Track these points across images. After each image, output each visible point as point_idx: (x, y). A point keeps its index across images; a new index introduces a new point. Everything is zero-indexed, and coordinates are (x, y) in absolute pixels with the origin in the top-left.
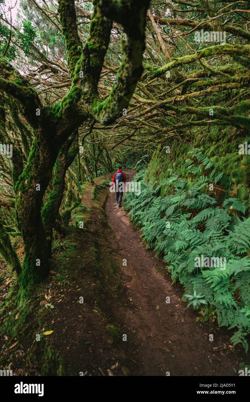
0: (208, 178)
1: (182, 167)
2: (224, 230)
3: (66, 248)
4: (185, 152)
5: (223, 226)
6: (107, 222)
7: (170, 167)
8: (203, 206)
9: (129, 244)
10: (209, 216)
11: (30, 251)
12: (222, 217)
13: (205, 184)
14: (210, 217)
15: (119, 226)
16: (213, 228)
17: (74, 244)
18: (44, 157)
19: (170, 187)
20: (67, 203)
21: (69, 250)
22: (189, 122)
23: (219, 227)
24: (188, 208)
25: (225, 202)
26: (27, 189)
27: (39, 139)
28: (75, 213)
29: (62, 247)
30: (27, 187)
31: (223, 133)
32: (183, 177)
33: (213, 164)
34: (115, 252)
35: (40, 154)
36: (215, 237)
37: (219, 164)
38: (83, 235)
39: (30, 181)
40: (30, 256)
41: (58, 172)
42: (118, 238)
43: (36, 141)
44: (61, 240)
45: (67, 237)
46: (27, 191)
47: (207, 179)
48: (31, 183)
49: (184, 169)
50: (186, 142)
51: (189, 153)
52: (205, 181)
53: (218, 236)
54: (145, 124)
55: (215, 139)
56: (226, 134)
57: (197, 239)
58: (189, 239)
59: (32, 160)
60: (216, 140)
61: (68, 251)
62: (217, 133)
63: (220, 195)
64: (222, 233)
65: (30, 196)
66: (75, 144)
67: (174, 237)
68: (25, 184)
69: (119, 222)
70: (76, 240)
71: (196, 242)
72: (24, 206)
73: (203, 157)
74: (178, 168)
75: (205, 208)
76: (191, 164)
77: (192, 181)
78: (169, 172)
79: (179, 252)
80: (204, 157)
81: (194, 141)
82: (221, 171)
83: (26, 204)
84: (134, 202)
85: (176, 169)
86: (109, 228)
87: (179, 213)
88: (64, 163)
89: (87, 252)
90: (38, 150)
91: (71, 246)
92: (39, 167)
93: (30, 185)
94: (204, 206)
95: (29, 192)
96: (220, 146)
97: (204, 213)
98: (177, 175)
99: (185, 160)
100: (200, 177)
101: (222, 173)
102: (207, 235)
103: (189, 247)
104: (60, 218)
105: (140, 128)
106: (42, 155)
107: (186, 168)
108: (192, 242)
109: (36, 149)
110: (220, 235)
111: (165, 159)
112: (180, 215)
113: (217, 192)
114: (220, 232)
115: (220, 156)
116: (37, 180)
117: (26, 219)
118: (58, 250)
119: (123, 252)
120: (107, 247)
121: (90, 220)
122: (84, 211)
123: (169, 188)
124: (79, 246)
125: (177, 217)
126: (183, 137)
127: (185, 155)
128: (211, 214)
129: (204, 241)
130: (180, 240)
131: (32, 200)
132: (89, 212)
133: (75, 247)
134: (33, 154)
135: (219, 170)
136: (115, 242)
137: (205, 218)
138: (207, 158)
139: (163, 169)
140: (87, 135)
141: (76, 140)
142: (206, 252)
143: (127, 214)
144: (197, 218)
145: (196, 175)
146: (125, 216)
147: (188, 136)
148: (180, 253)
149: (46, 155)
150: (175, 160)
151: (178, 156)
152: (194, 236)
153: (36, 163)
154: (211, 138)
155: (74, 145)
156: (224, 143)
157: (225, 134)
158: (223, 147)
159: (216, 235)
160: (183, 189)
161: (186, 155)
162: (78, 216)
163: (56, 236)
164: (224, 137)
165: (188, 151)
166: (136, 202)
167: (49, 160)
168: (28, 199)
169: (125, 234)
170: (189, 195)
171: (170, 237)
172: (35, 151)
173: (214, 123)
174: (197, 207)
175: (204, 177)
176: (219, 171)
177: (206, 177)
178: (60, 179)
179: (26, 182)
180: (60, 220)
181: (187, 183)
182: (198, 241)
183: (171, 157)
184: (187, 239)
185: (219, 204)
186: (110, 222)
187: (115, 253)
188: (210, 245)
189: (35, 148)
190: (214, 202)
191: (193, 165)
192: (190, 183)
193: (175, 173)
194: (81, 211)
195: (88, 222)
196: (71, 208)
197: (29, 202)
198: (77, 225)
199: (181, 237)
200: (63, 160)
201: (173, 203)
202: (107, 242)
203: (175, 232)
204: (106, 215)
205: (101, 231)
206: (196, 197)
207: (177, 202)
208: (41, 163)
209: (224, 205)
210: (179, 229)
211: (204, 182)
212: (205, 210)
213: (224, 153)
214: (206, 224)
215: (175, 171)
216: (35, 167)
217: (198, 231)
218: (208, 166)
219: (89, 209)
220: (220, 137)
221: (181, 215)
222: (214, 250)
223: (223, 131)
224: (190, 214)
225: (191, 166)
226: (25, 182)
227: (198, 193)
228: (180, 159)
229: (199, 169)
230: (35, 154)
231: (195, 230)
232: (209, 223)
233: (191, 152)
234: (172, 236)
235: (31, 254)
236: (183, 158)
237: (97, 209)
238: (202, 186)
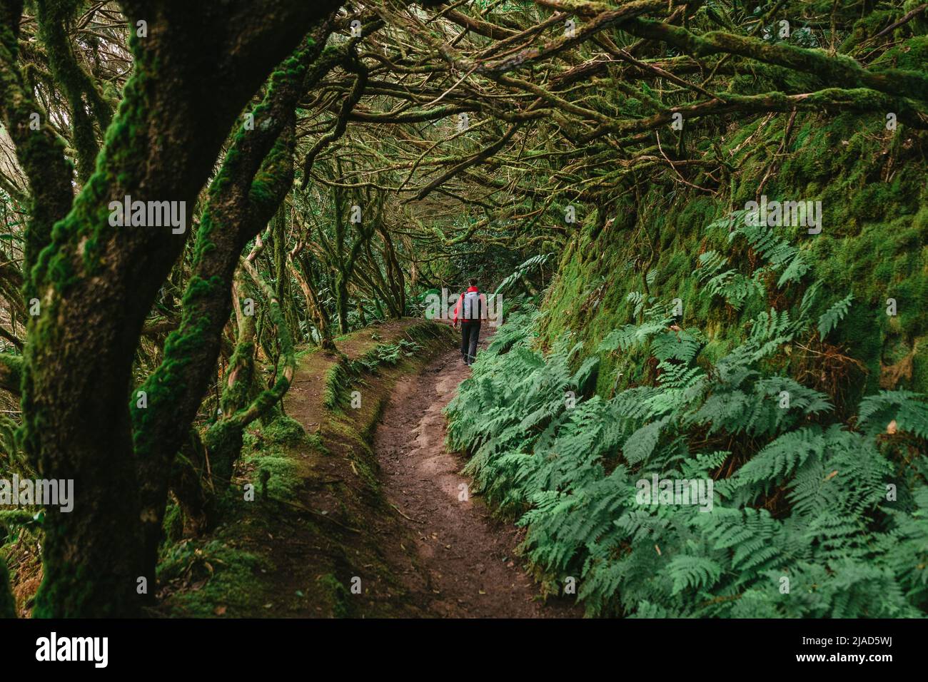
0: (791, 319)
1: (683, 283)
2: (867, 512)
3: (218, 567)
4: (695, 230)
5: (862, 496)
6: (381, 492)
7: (634, 289)
8: (777, 422)
9: (470, 579)
10: (803, 458)
11: (67, 558)
12: (857, 464)
13: (780, 340)
14: (808, 464)
15: (431, 512)
16: (824, 505)
17: (248, 555)
18: (165, 143)
19: (637, 363)
20: (230, 392)
21: (229, 576)
22: (723, 97)
23: (848, 501)
24: (713, 429)
25: (868, 407)
26: (82, 275)
27: (153, 66)
28: (258, 447)
29: (199, 562)
30: (83, 267)
31: (848, 149)
32: (690, 323)
33: (808, 266)
34: (414, 605)
35: (153, 133)
36: (835, 537)
37: (835, 262)
38: (289, 528)
39: (99, 241)
40: (64, 579)
41: (209, 253)
42: (428, 552)
43: (142, 74)
44: (194, 540)
45: (224, 528)
46: (81, 285)
47: (785, 324)
48: (103, 252)
49: (692, 291)
50: (699, 192)
51: (714, 225)
52: (781, 328)
53: (848, 536)
54: (553, 104)
55: (817, 173)
56: (859, 153)
57: (761, 548)
58: (730, 544)
59: (116, 157)
60: (820, 176)
61: (227, 581)
62: (822, 149)
63: (842, 382)
64: (862, 525)
65: (94, 308)
66: (282, 157)
67: (662, 542)
68: (76, 256)
69: (430, 497)
70: (259, 543)
71: (758, 559)
72: (63, 350)
73: (772, 238)
74: (666, 288)
75: (787, 431)
76: (719, 272)
77: (723, 337)
78: (633, 305)
79: (685, 602)
80: (776, 239)
81: (732, 185)
82: (843, 290)
83: (72, 340)
84: (492, 416)
85: (660, 293)
86: (392, 513)
87: (676, 453)
88: (235, 220)
89: (303, 590)
90: (146, 113)
91: (240, 561)
92: (142, 185)
93: (97, 258)
94: (781, 423)
95: (91, 288)
96: (837, 196)
97: (780, 449)
98: (663, 316)
99: (697, 257)
100: (759, 317)
101: (849, 297)
102: (799, 535)
103: (725, 580)
104: (196, 450)
105: (530, 119)
106: (159, 134)
107: (699, 286)
108: (739, 556)
109: (135, 112)
110: (854, 529)
111: (613, 262)
112: (682, 461)
113: (828, 371)
114: (854, 517)
115: (837, 236)
116: (128, 241)
117: (63, 406)
118: (185, 573)
119: (448, 607)
120: (382, 582)
121: (316, 475)
122: (294, 441)
123: (633, 365)
124: (272, 566)
125: (668, 468)
126: (686, 172)
127: (694, 238)
128: (812, 452)
129: (788, 555)
130: (688, 552)
131: (101, 324)
132: (315, 448)
133: (255, 567)
134: (124, 131)
135: (833, 288)
136: (417, 568)
137: (789, 468)
138: (786, 242)
139: (606, 299)
140: (326, 142)
141: (284, 142)
142: (805, 596)
143: (461, 468)
144: (754, 469)
145: (740, 313)
146: (454, 473)
147: (709, 168)
148: (690, 604)
149: (177, 136)
150: (656, 260)
151: (666, 246)
152: (748, 533)
153: (131, 169)
154: (800, 168)
155: (278, 160)
156: (853, 186)
157: (856, 154)
158: (848, 201)
159: (840, 531)
160: (691, 366)
161: (699, 239)
162: (269, 459)
163: (177, 524)
164: (850, 163)
165: (709, 223)
166: (499, 419)
167: (184, 160)
168: (81, 321)
169: (455, 539)
170: (720, 381)
171: (646, 542)
172: (132, 119)
173: (816, 101)
174: (752, 431)
175: (774, 313)
176: (836, 292)
177: (785, 313)
178: (216, 282)
179: (82, 248)
180: (200, 460)
181: (703, 346)
182: (767, 553)
183: (637, 250)
184: (720, 545)
185: (841, 414)
186: (392, 495)
187: (415, 608)
188: (816, 569)
189: (131, 108)
190: (820, 404)
191: (729, 272)
192: (715, 343)
193: (656, 306)
194: (280, 442)
195: (308, 481)
196: (245, 414)
197: (86, 333)
198: (265, 486)
199: (690, 543)
200: (230, 208)
201: (650, 414)
202: (384, 562)
203: (665, 522)
204: (378, 467)
205: (360, 518)
206: (747, 387)
207: (668, 413)
208: (150, 168)
209: (862, 418)
210: (680, 511)
211: (774, 337)
212: (782, 439)
213: (852, 222)
214: (792, 489)
215: (655, 302)
216: (123, 182)
217: (765, 513)
218: (792, 273)
219: (314, 438)
220: (834, 166)
221: (688, 461)
222: (840, 584)
223: (844, 142)
224: (722, 456)
225: (724, 275)
226: (76, 248)
227: (753, 372)
228: (677, 254)
229: (756, 285)
230: (132, 130)
231: (749, 511)
232: (805, 488)
233: (723, 224)
234: (655, 536)
235: (71, 571)
236: (688, 252)
237: (346, 440)
238: (770, 347)
